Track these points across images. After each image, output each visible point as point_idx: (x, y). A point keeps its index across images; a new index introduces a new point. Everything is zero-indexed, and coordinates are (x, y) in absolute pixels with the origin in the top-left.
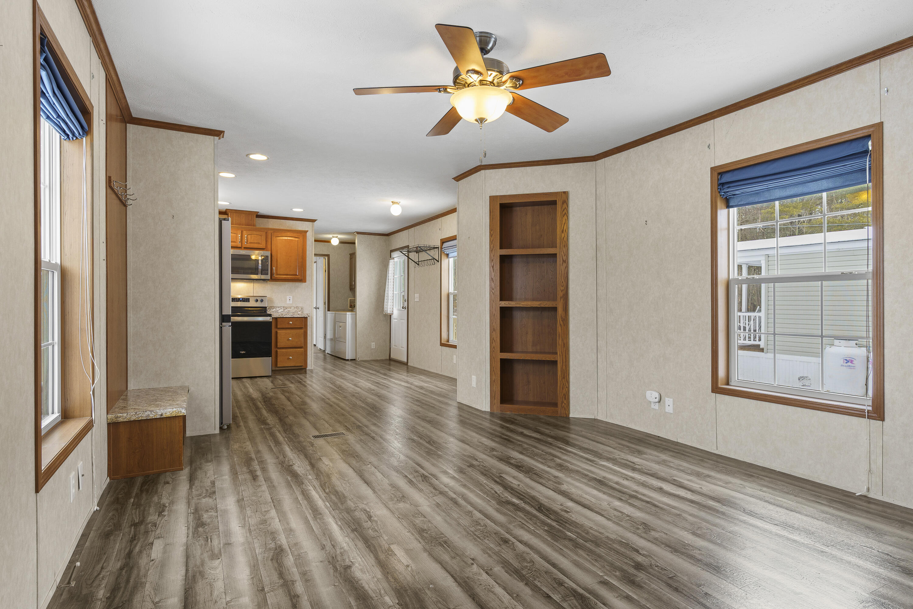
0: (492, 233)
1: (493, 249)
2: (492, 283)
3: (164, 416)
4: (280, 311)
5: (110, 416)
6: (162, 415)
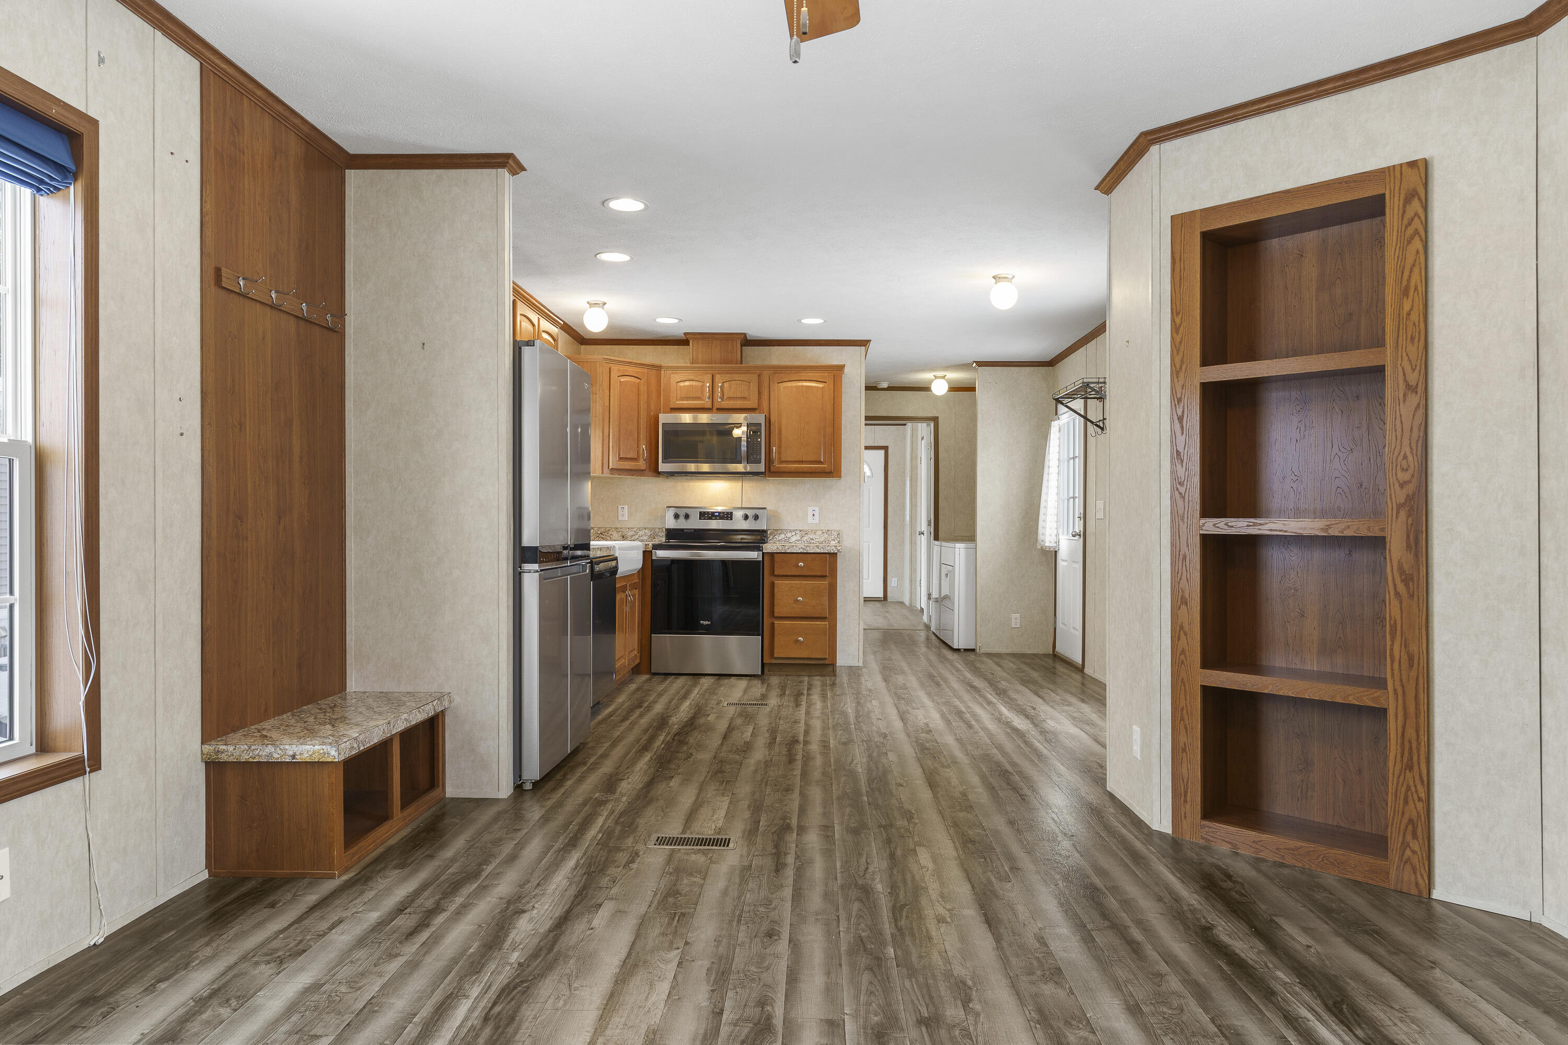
0: (1178, 321)
1: (1181, 368)
2: (1179, 466)
3: (299, 758)
4: (793, 539)
5: (207, 748)
6: (294, 756)
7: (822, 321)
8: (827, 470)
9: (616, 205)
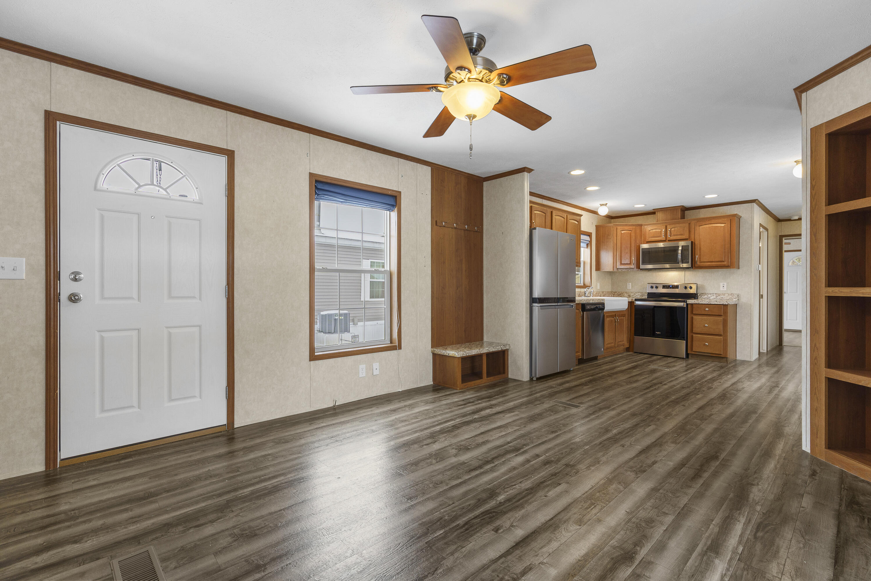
0: (814, 183)
4: (711, 298)
5: (432, 349)
6: (448, 354)
7: (717, 196)
8: (726, 265)
9: (574, 173)
